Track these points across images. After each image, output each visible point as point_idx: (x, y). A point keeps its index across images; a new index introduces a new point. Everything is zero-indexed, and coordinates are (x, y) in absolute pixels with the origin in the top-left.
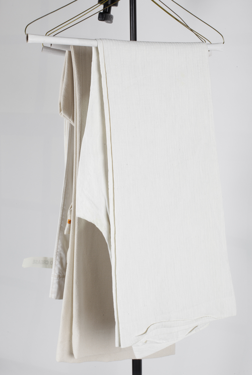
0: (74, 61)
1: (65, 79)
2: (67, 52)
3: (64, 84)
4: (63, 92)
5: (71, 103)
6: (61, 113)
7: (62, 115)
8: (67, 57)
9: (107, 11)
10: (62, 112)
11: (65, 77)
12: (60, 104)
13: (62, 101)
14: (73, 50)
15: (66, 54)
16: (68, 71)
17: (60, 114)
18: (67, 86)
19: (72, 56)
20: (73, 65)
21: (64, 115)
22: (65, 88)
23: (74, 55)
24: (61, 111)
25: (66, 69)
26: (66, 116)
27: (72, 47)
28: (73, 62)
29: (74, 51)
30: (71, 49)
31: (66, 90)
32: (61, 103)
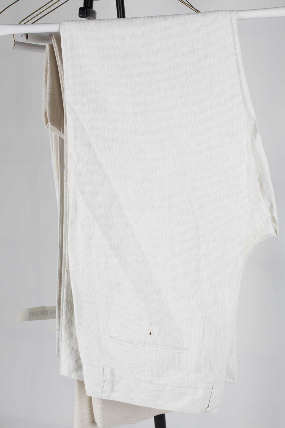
0: (58, 57)
1: (48, 82)
2: (48, 46)
3: (48, 87)
4: (47, 98)
5: (59, 112)
6: (48, 126)
7: (49, 128)
8: (48, 53)
9: (89, 6)
10: (49, 123)
11: (48, 78)
12: (46, 114)
13: (47, 109)
14: (55, 42)
15: (46, 48)
16: (51, 70)
17: (46, 127)
18: (52, 89)
19: (55, 51)
20: (57, 61)
21: (52, 128)
22: (50, 92)
23: (58, 49)
24: (47, 122)
25: (48, 68)
26: (54, 129)
27: (53, 39)
28: (57, 59)
29: (57, 43)
30: (53, 42)
31: (52, 95)
32: (47, 112)
